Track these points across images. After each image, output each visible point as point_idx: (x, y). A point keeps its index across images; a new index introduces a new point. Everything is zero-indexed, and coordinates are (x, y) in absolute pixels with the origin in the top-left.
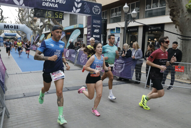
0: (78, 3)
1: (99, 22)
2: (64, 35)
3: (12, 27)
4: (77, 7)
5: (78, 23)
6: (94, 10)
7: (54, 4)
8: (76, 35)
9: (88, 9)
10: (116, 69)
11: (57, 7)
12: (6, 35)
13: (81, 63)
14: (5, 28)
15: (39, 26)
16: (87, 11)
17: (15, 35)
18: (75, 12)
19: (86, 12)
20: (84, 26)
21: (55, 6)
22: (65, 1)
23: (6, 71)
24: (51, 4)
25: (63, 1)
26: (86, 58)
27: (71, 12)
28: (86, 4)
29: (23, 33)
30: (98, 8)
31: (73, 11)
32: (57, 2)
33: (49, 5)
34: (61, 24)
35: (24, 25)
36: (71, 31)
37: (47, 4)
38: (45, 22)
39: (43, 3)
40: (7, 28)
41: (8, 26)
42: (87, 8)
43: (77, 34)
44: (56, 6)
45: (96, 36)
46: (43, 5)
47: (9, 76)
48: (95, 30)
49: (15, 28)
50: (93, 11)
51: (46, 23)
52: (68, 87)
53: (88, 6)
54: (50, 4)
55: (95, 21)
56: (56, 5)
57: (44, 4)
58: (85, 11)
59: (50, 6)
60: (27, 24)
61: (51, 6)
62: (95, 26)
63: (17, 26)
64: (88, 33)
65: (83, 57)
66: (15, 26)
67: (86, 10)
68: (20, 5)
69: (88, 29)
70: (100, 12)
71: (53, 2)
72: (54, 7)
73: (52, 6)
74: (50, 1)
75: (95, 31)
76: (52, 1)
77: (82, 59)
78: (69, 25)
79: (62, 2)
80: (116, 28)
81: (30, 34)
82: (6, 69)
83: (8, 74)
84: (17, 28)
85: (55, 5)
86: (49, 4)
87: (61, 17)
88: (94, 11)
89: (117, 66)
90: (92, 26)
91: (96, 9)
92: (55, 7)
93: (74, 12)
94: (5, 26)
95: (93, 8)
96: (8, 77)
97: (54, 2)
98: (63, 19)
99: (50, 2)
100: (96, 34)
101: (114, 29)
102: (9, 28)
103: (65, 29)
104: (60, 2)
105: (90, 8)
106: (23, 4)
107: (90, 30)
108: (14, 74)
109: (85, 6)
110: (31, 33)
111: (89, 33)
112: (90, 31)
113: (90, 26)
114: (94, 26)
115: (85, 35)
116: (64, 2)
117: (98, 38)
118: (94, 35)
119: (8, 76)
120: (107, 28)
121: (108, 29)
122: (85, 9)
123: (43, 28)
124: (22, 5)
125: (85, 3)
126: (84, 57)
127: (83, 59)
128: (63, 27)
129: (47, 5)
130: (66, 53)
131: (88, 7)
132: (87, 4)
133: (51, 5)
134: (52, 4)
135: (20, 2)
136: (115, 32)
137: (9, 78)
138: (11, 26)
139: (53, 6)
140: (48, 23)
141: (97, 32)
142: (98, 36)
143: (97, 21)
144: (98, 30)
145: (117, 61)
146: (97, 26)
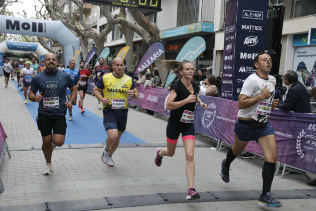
1: (260, 15)
2: (161, 51)
3: (26, 26)
5: (199, 20)
8: (194, 53)
10: (305, 152)
12: (11, 47)
13: (204, 129)
14: (8, 28)
15: (95, 27)
17: (34, 49)
20: (217, 28)
23: (5, 142)
26: (217, 114)
29: (55, 43)
34: (155, 22)
35: (58, 23)
36: (181, 41)
38: (113, 18)
40: (13, 28)
41: (17, 23)
43: (197, 51)
45: (249, 56)
47: (11, 152)
48: (247, 38)
49: (34, 30)
51: (115, 18)
52: (166, 192)
55: (247, 14)
60: (65, 21)
62: (248, 27)
63: (41, 25)
64: (225, 47)
65: (209, 112)
66: (34, 24)
69: (226, 35)
75: (247, 41)
77: (206, 117)
78: (175, 25)
80: (312, 29)
81: (73, 47)
82: (5, 137)
83: (10, 149)
84: (41, 30)
87: (154, 3)
89: (308, 142)
90: (239, 27)
94: (8, 22)
96: (10, 158)
98: (161, 10)
100: (249, 49)
101: (305, 35)
102: (18, 29)
103: (163, 35)
107: (232, 38)
108: (25, 149)
110: (76, 45)
111: (229, 47)
112: (231, 42)
113: (232, 29)
114: (243, 27)
115: (217, 51)
118: (242, 54)
119: (9, 154)
120: (284, 32)
121: (286, 36)
123: (108, 32)
126: (212, 113)
127: (211, 119)
128: (160, 29)
130: (165, 99)
136: (309, 43)
137: (11, 160)
138: (24, 24)
140: (120, 18)
141: (252, 44)
142: (253, 54)
143: (253, 13)
144: (254, 37)
145: (309, 128)
146: (252, 27)
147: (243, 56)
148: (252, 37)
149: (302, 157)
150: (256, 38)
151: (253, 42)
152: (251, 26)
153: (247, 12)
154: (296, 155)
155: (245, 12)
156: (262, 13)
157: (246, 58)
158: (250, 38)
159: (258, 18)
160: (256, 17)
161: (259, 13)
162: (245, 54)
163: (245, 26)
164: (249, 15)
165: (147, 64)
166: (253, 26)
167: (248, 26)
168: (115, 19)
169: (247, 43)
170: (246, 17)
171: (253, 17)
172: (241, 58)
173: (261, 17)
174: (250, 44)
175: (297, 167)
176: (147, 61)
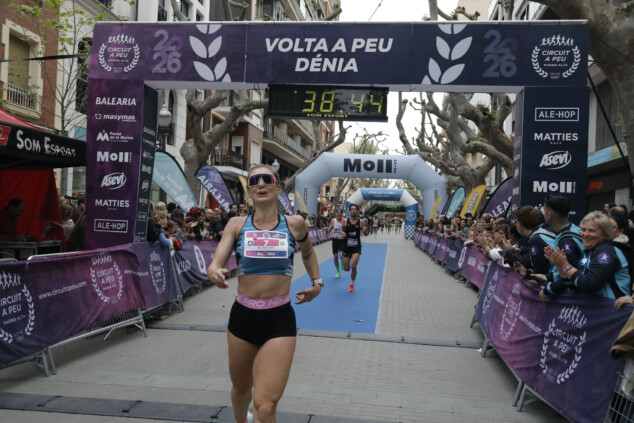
0: (452, 40)
1: (573, 114)
3: (369, 166)
4: (447, 57)
6: (541, 59)
7: (342, 60)
9: (507, 61)
10: (549, 363)
11: (355, 69)
12: (367, 197)
14: (346, 170)
16: (498, 70)
18: (439, 83)
19: (497, 75)
21: (348, 67)
22: (391, 41)
24: (331, 61)
25: (382, 41)
27: (419, 81)
28: (493, 38)
30: (563, 48)
31: (426, 80)
32: (353, 50)
33: (321, 67)
37: (313, 64)
38: (464, 142)
39: (299, 60)
40: (352, 170)
41: (358, 162)
42: (501, 55)
44: (352, 65)
45: (553, 187)
46: (298, 69)
48: (546, 156)
49: (380, 169)
50: (536, 66)
53: (509, 45)
54: (327, 61)
55: (543, 115)
56: (353, 61)
57: (303, 64)
58: (490, 73)
59: (324, 70)
61: (328, 68)
62: (547, 137)
63: (389, 163)
66: (380, 162)
67: (494, 67)
68: (215, 80)
70: (575, 66)
71: (339, 54)
72: (341, 73)
73: (332, 69)
74: (326, 50)
75: (547, 160)
76: (333, 50)
79: (377, 47)
81: (436, 192)
84: (389, 169)
85: (344, 65)
86: (322, 63)
88: (541, 66)
89: (555, 344)
90: (529, 137)
91: (551, 53)
92: (345, 70)
93: (433, 82)
94: (347, 162)
95: (536, 51)
97: (344, 49)
99: (324, 55)
100: (552, 174)
102: (359, 170)
104: (368, 50)
105: (514, 54)
106: (227, 76)
107: (519, 157)
109: (489, 49)
110: (441, 189)
111: (517, 173)
112: (518, 163)
113: (519, 141)
114: (537, 136)
116: (385, 46)
117: (565, 194)
118: (536, 183)
122: (491, 62)
124: (221, 80)
125: (487, 36)
129: (312, 69)
131: (507, 50)
132: (503, 38)
133: (330, 65)
134: (335, 60)
135: (215, 71)
138: (366, 163)
139: (339, 70)
140: (475, 142)
141: (559, 165)
142: (562, 184)
143: (557, 111)
144: (562, 153)
145: (561, 317)
146: (556, 136)
147: (539, 187)
148: (558, 154)
149: (545, 372)
150: (566, 155)
151: (561, 162)
152: (553, 134)
153: (544, 111)
154: (538, 369)
155: (539, 112)
156: (576, 111)
157: (545, 190)
158: (554, 155)
159: (569, 118)
160: (564, 118)
161: (570, 111)
162: (544, 183)
163: (541, 135)
164: (549, 114)
165: (497, 212)
166: (559, 135)
167: (547, 135)
168: (467, 145)
169: (547, 164)
170: (542, 118)
171: (556, 117)
172: (535, 190)
173: (575, 117)
174: (552, 166)
175: (537, 391)
176: (498, 208)
